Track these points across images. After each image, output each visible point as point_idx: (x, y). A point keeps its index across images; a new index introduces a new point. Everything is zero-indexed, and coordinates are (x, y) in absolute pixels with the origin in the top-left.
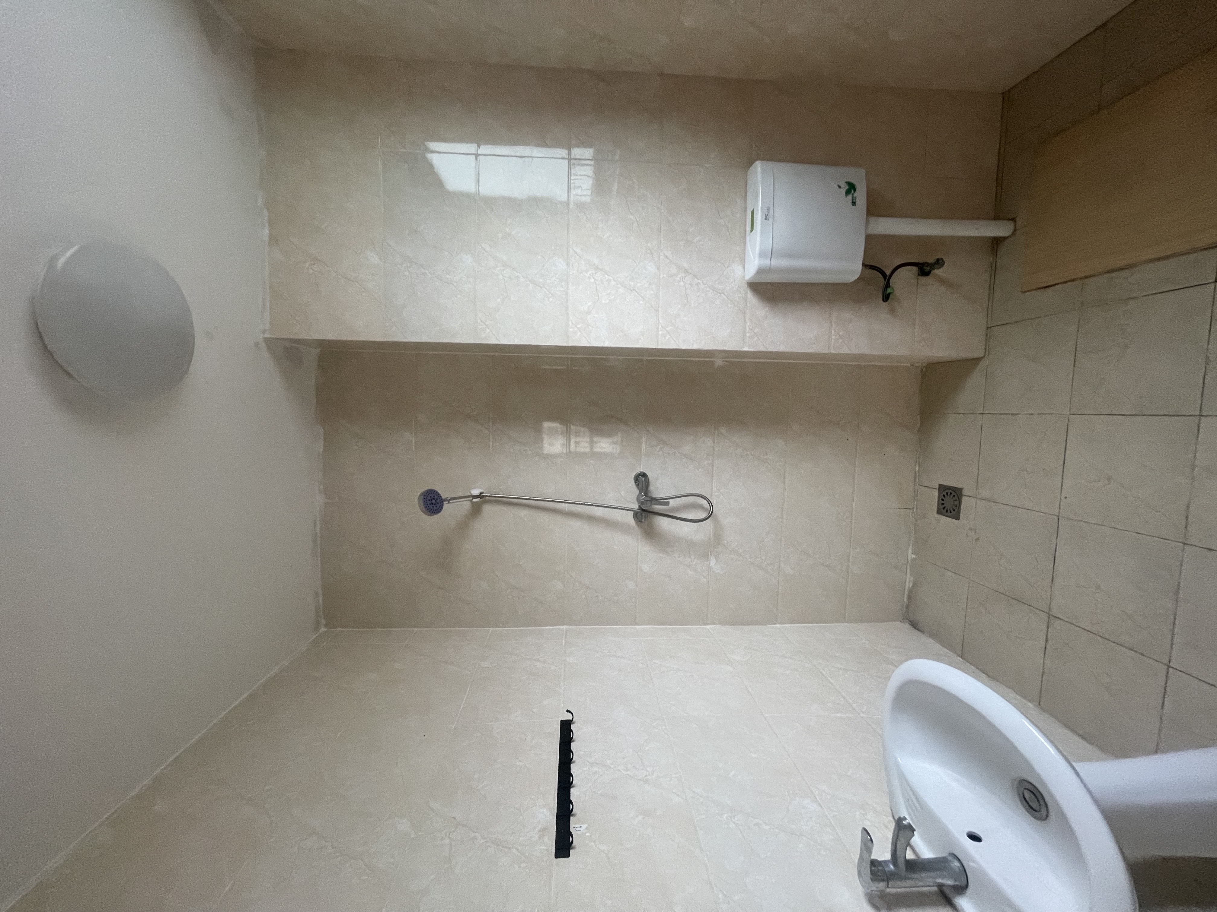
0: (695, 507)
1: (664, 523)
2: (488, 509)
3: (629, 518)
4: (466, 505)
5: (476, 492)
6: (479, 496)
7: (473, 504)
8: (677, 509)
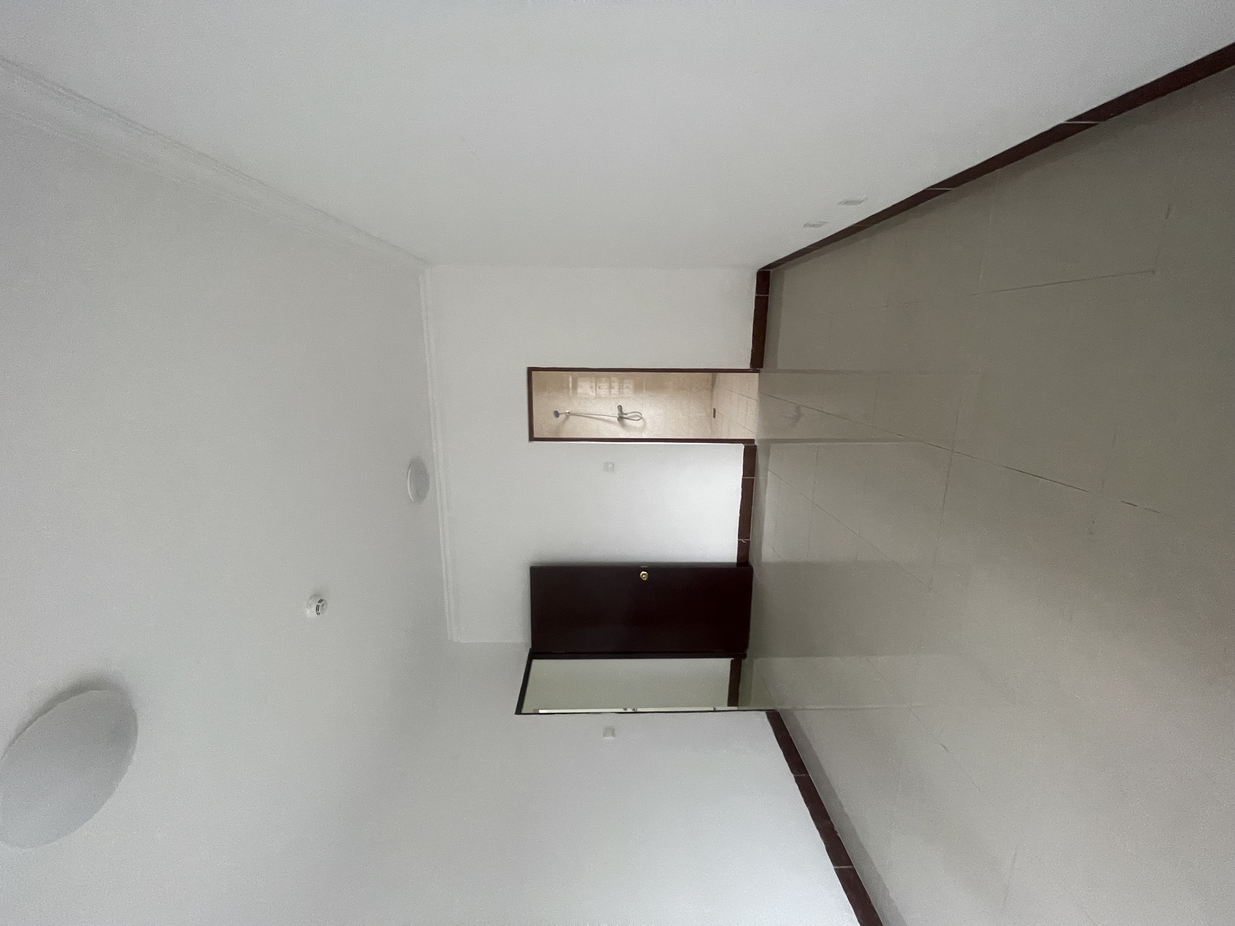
0: (637, 416)
1: (627, 421)
2: (571, 417)
3: (616, 420)
4: (564, 416)
5: (567, 411)
6: (569, 413)
7: (566, 415)
8: (630, 417)
